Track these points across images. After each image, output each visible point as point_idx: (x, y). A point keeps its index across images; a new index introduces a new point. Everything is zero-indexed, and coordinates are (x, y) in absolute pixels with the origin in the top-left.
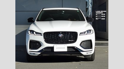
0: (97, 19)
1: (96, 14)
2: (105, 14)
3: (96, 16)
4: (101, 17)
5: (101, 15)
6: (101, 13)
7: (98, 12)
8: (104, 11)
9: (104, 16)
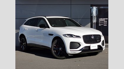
0: (100, 25)
1: (99, 21)
2: (106, 21)
3: (99, 23)
4: (103, 24)
5: (103, 22)
6: (103, 20)
7: (101, 20)
8: (106, 19)
9: (106, 23)
